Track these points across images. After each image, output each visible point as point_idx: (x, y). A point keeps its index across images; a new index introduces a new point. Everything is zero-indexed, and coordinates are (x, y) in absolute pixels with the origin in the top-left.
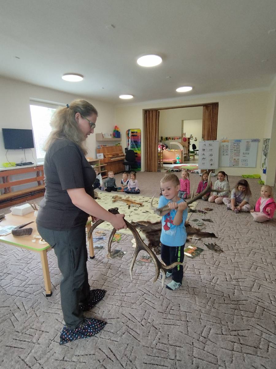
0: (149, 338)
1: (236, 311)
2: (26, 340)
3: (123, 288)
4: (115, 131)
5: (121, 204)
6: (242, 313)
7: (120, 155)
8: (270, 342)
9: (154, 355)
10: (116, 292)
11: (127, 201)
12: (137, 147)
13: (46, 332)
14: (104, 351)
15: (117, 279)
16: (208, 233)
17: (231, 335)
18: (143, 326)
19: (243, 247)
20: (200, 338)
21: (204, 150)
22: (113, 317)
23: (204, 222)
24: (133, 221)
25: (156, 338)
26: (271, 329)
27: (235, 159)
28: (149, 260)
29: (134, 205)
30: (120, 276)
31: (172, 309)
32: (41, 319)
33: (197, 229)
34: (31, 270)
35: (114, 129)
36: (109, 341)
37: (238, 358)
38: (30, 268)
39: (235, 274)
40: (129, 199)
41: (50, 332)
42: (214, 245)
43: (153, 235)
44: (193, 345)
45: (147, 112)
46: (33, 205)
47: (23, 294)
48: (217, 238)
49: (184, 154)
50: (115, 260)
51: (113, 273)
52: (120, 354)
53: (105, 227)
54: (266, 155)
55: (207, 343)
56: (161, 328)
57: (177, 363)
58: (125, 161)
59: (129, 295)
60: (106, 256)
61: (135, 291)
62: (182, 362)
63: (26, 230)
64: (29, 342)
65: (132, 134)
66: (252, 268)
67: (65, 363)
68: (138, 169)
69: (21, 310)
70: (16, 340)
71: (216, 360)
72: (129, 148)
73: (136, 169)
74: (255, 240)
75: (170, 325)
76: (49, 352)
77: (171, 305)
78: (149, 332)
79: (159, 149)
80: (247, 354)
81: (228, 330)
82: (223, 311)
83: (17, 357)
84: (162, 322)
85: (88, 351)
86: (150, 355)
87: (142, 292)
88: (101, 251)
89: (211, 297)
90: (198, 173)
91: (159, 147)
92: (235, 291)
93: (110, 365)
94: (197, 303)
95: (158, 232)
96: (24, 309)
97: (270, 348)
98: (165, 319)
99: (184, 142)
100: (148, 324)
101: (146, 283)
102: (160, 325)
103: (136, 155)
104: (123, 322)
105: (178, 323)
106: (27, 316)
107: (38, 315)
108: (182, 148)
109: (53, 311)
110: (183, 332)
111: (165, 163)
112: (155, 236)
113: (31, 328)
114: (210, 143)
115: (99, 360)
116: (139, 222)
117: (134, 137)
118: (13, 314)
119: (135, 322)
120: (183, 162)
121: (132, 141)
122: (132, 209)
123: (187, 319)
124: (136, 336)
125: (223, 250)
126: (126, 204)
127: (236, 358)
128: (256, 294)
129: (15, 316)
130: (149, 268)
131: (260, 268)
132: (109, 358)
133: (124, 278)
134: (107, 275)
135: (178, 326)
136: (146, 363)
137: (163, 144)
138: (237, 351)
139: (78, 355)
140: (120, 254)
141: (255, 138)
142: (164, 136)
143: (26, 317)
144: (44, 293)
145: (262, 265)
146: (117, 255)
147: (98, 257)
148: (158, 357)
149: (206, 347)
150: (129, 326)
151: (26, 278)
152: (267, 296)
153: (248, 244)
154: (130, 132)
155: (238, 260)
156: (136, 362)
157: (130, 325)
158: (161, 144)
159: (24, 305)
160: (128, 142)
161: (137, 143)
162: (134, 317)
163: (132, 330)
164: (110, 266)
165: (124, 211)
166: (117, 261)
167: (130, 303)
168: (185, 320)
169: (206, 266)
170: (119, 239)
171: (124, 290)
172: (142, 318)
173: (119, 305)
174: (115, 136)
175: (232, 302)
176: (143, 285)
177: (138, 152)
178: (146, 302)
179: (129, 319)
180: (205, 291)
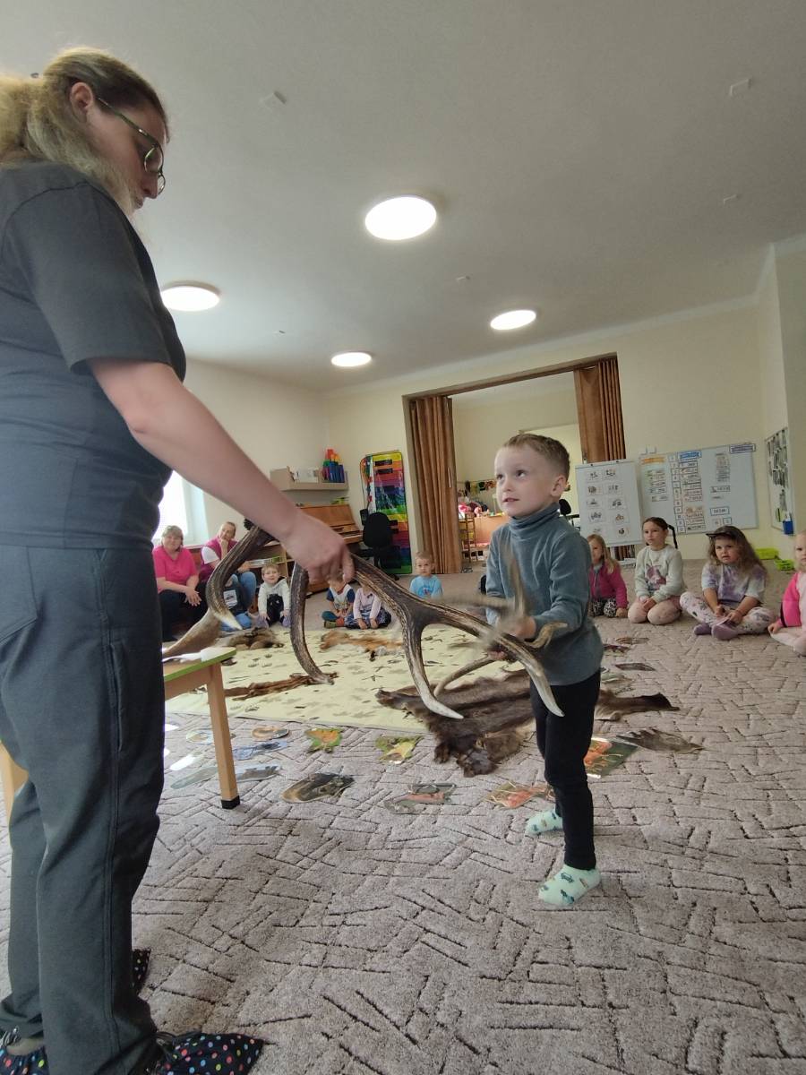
3: (338, 897)
4: (330, 465)
5: (347, 653)
7: (346, 529)
10: (308, 912)
11: (367, 641)
12: (396, 505)
15: (314, 867)
16: (643, 697)
18: (414, 1042)
19: (778, 728)
21: (593, 490)
22: (283, 1015)
23: (625, 672)
24: (385, 690)
27: (689, 510)
28: (441, 794)
29: (389, 649)
30: (328, 856)
31: (538, 959)
35: (324, 460)
39: (774, 811)
45: (415, 405)
48: (677, 709)
50: (315, 804)
51: (300, 848)
53: (290, 714)
54: (782, 482)
56: (494, 1044)
58: (364, 547)
59: (359, 921)
60: (281, 796)
61: (383, 903)
65: (377, 468)
68: (404, 567)
72: (373, 509)
73: (398, 569)
75: (535, 1028)
77: (532, 944)
78: (441, 1070)
82: (762, 951)
84: (498, 1017)
87: (410, 904)
88: (264, 783)
89: (694, 898)
94: (642, 929)
98: (511, 1003)
100: (439, 1030)
101: (428, 871)
102: (493, 1032)
103: (393, 527)
104: (327, 1030)
105: (572, 1018)
110: (600, 1056)
112: (458, 723)
114: (607, 468)
117: (384, 475)
119: (378, 1026)
121: (378, 489)
122: (380, 660)
123: (611, 997)
126: (361, 649)
130: (440, 819)
133: (342, 859)
134: (278, 857)
135: (572, 1030)
140: (332, 786)
141: (740, 441)
142: (475, 479)
146: (323, 790)
147: (253, 800)
150: (353, 1048)
154: (371, 463)
155: (770, 765)
157: (357, 1041)
160: (366, 492)
161: (393, 492)
162: (375, 1006)
163: (364, 1068)
164: (293, 826)
165: (356, 668)
166: (319, 810)
167: (361, 952)
168: (599, 1001)
169: (653, 797)
170: (332, 742)
171: (339, 903)
172: (409, 1008)
173: (315, 963)
174: (329, 477)
175: (789, 913)
176: (416, 880)
177: (399, 517)
178: (428, 941)
179: (355, 1018)
180: (665, 879)
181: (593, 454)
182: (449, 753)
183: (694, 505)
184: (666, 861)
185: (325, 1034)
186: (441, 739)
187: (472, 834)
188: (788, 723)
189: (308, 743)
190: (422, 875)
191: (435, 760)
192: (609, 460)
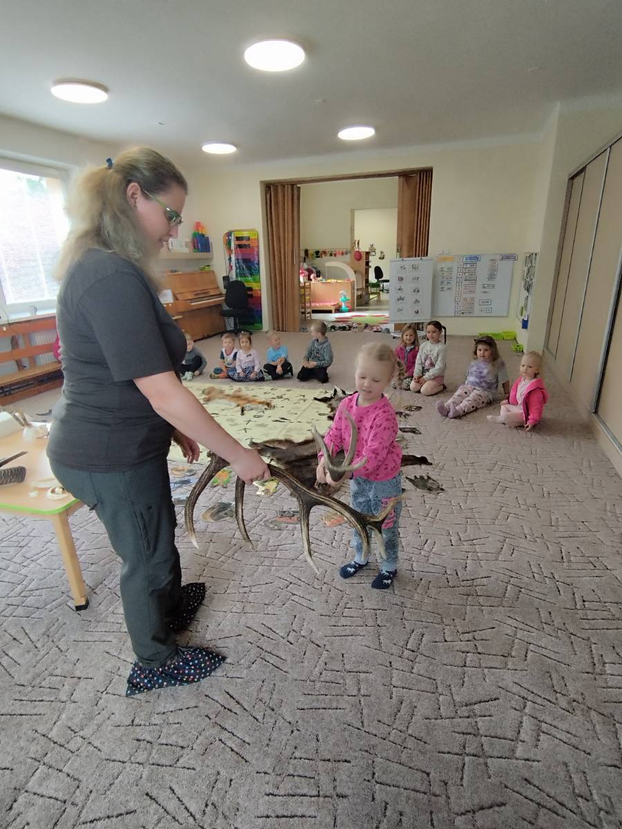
0: (306, 664)
1: (470, 598)
2: (44, 698)
3: (245, 578)
4: (198, 236)
5: (223, 407)
6: (481, 600)
7: (212, 293)
8: (530, 644)
9: (318, 693)
10: (230, 586)
11: (237, 397)
12: (251, 274)
13: (87, 678)
14: (215, 698)
15: (229, 561)
16: (413, 456)
17: (461, 641)
19: (482, 480)
20: (404, 653)
21: (401, 279)
22: (228, 635)
23: (405, 434)
24: (254, 441)
25: (320, 662)
26: (533, 621)
27: (465, 299)
28: (295, 518)
29: (253, 405)
30: (236, 555)
31: (348, 606)
32: (72, 655)
34: (32, 561)
35: (192, 232)
36: (225, 679)
37: (474, 677)
38: (28, 555)
39: (468, 531)
40: (241, 394)
41: (95, 678)
42: (426, 478)
43: (300, 466)
44: (391, 666)
45: (270, 188)
46: (17, 414)
47: (20, 611)
48: (431, 464)
49: (358, 290)
50: (222, 523)
51: (219, 550)
52: (249, 700)
54: (528, 290)
55: (417, 660)
56: (327, 643)
57: (362, 699)
58: (226, 308)
59: (258, 590)
60: (201, 517)
61: (270, 581)
62: (373, 698)
63: (12, 471)
64: (52, 701)
65: (237, 243)
66: (499, 517)
67: (138, 729)
68: (257, 325)
69: (21, 644)
70: (21, 700)
71: (435, 686)
72: (233, 277)
73: (251, 326)
74: (503, 464)
75: (345, 636)
76: (99, 714)
77: (345, 600)
78: (304, 655)
79: (302, 280)
80: (491, 668)
81: (455, 634)
82: (447, 600)
83: (30, 732)
84: (329, 632)
85: (184, 702)
86: (309, 694)
87: (284, 581)
89: (422, 577)
90: (388, 331)
91: (302, 273)
92: (468, 561)
93: (231, 722)
95: (311, 460)
96: (28, 640)
97: (530, 654)
98: (335, 626)
99: (357, 261)
100: (302, 639)
101: (291, 563)
102: (326, 639)
103: (249, 293)
104: (250, 641)
105: (361, 631)
106: (37, 652)
107: (63, 648)
108: (353, 277)
109: (96, 636)
110: (372, 646)
111: (315, 312)
112: (304, 470)
113: (51, 675)
114: (413, 263)
115: (207, 716)
116: (267, 442)
117: (243, 247)
118: (4, 652)
119: (274, 638)
120: (356, 307)
121: (238, 260)
122: (249, 414)
123: (379, 622)
124: (279, 665)
125: (443, 487)
126: (234, 404)
127: (470, 677)
128: (505, 565)
129: (10, 655)
130: (296, 533)
131: (514, 516)
132: (228, 709)
133: (244, 558)
134: (207, 556)
135: (361, 636)
136: (302, 709)
137: (310, 267)
138: (472, 665)
139: (162, 712)
140: (231, 511)
141: (507, 252)
142: (312, 249)
143: (36, 655)
144: (69, 604)
145: (517, 511)
146: (226, 514)
148: (326, 695)
149: (415, 667)
150: (264, 648)
151: (22, 577)
152: (526, 566)
153: (493, 472)
154: (233, 238)
155: (472, 503)
156: (282, 708)
157: (265, 644)
158: (306, 266)
159: (27, 631)
160: (228, 262)
161: (250, 264)
162: (272, 630)
163: (270, 654)
164: (212, 537)
165: (232, 420)
166: (226, 526)
167: (261, 605)
168: (373, 624)
169: (410, 521)
170: (225, 480)
171: (247, 581)
172: (288, 630)
173: (239, 611)
174: (198, 247)
175: (462, 584)
176: (286, 568)
177: (254, 286)
178: (295, 599)
179: (263, 635)
180: (410, 568)
181: (405, 249)
183: (469, 296)
184: (411, 557)
190: (289, 565)
192: (416, 256)
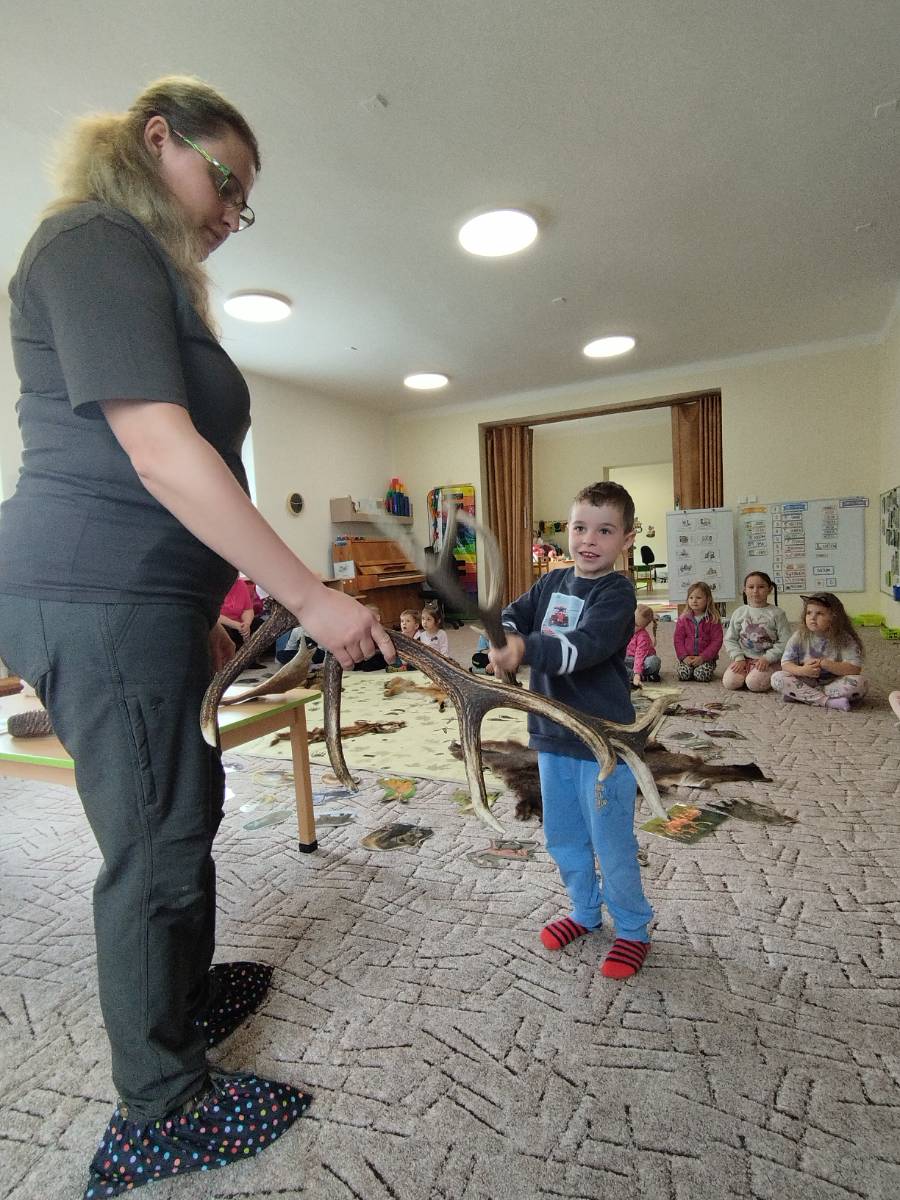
0: (545, 1119)
2: (11, 1132)
3: (427, 942)
4: (394, 495)
5: (412, 702)
7: (409, 567)
10: (398, 954)
11: (434, 690)
12: (465, 543)
13: (101, 1101)
14: (343, 1174)
15: (400, 913)
16: (734, 766)
18: (514, 1073)
19: (876, 806)
20: (773, 1120)
21: (684, 540)
22: (384, 1043)
23: (714, 739)
25: (576, 1118)
27: (790, 567)
28: (524, 851)
30: (414, 903)
31: (631, 1009)
32: (88, 1055)
33: (691, 759)
35: (388, 490)
36: (369, 1133)
39: (869, 887)
43: (532, 777)
44: (744, 1146)
45: (492, 434)
47: (29, 967)
48: (770, 780)
50: (395, 853)
51: (384, 895)
53: (358, 762)
54: (896, 544)
55: (806, 1140)
56: (590, 1079)
59: (451, 965)
60: (359, 843)
61: (473, 950)
64: (23, 1142)
69: (10, 1023)
72: (439, 547)
75: (630, 1067)
77: (625, 995)
78: (541, 1099)
82: (852, 1014)
84: (593, 1057)
85: (276, 1177)
86: (552, 1192)
87: (501, 952)
88: (340, 829)
89: (786, 963)
90: (667, 618)
92: (883, 942)
94: (734, 988)
96: (24, 1017)
98: (607, 1045)
100: (537, 1065)
101: (516, 923)
102: (590, 1069)
103: (461, 568)
104: (428, 1059)
105: (666, 1061)
106: (30, 1041)
107: (77, 1038)
110: (693, 1095)
113: (40, 1088)
114: (701, 516)
119: (477, 1058)
122: (451, 711)
123: (702, 1046)
124: (485, 1114)
126: (429, 699)
130: (525, 875)
133: (428, 907)
134: (362, 902)
135: (666, 1071)
140: (411, 836)
141: (852, 494)
142: (551, 519)
143: (26, 1046)
146: (402, 840)
147: (329, 846)
149: (805, 1157)
150: (454, 1075)
154: (440, 495)
155: (866, 842)
157: (459, 1068)
159: (27, 1002)
160: (432, 527)
161: (463, 531)
162: (473, 1041)
163: (467, 1091)
164: (376, 873)
165: (425, 718)
166: (400, 859)
167: (456, 993)
168: (691, 1047)
169: (744, 866)
170: (407, 792)
171: (430, 947)
172: (507, 1045)
173: (410, 1000)
174: (394, 509)
175: (879, 982)
176: (505, 930)
177: (468, 558)
178: (521, 986)
179: (455, 1050)
180: (756, 944)
181: (687, 500)
182: (531, 812)
183: (795, 562)
184: (757, 927)
185: (425, 1061)
186: (522, 796)
187: (559, 891)
188: (888, 801)
189: (381, 793)
190: (511, 926)
191: (517, 817)
192: (704, 507)
